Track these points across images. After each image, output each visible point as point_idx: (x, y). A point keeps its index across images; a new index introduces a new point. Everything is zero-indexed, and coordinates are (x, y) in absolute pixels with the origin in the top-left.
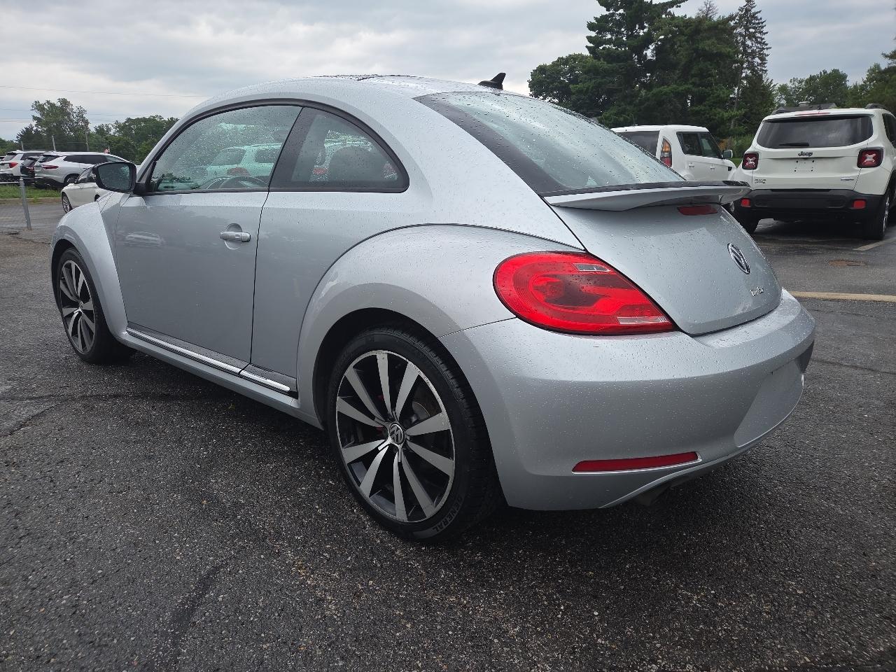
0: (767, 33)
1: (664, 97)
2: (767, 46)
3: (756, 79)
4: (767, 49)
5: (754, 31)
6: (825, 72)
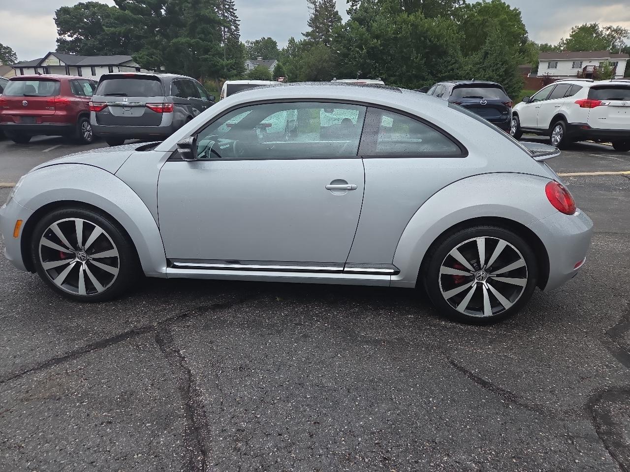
0: (236, 10)
1: (181, 46)
2: (237, 19)
3: (235, 37)
4: (238, 20)
5: (228, 7)
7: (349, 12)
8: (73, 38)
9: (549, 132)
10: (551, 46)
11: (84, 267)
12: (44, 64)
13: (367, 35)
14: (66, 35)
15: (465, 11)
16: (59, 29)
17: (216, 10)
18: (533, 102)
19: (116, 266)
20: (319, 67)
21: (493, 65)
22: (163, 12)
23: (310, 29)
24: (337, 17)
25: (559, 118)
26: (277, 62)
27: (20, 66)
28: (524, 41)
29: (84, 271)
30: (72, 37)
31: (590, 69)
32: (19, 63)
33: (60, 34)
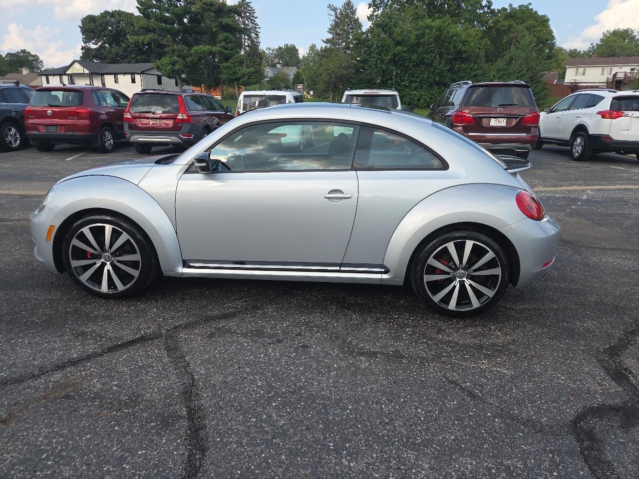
0: (257, 17)
2: (259, 26)
3: (254, 46)
4: (259, 28)
5: (249, 15)
6: (287, 45)
7: (369, 18)
8: (97, 46)
9: (570, 143)
10: (580, 51)
11: (108, 267)
12: (69, 72)
13: (389, 41)
14: (91, 43)
15: (489, 16)
16: (84, 37)
17: (237, 18)
18: (554, 112)
19: (137, 269)
20: (339, 75)
21: (517, 72)
22: (185, 20)
23: (330, 36)
24: (357, 24)
25: (580, 130)
26: (297, 69)
27: (46, 73)
28: (552, 47)
29: (108, 271)
30: (96, 44)
31: (621, 76)
32: (45, 70)
33: (85, 43)
